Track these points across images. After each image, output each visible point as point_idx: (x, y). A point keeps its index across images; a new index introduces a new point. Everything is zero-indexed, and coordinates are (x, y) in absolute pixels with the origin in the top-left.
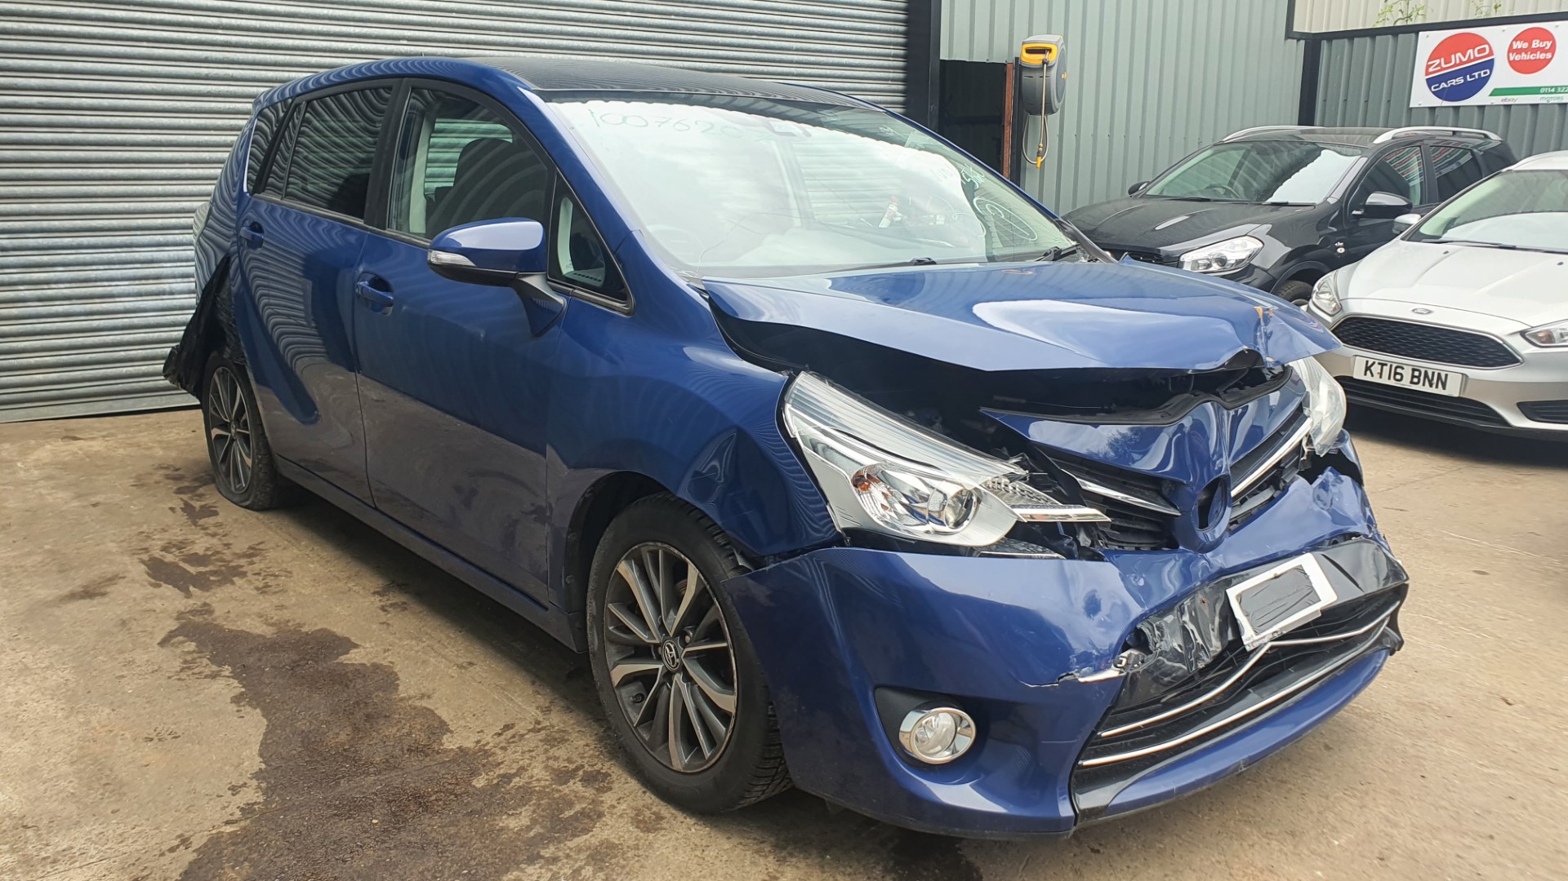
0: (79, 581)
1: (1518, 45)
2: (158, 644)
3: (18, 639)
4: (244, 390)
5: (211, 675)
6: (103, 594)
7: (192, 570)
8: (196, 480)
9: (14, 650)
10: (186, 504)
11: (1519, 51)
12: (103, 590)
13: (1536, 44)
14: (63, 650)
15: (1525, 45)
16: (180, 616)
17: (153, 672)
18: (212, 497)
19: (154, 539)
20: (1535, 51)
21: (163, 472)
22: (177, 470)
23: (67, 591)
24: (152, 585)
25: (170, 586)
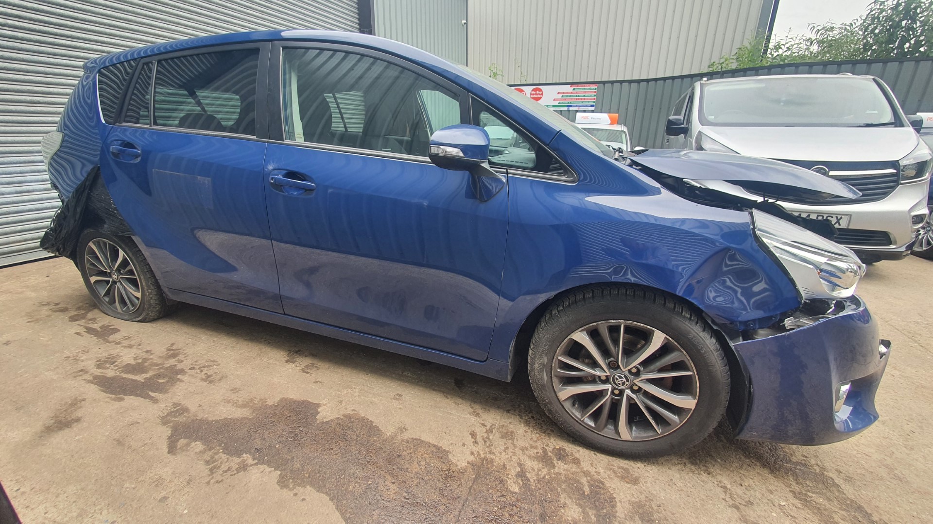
0: (44, 415)
1: (533, 92)
2: (169, 452)
3: (23, 493)
4: (127, 249)
5: (240, 468)
6: (78, 420)
7: (140, 378)
8: (79, 308)
9: (27, 507)
10: (86, 328)
11: (533, 94)
12: (74, 417)
13: (538, 92)
14: (82, 489)
15: (535, 93)
16: (165, 421)
17: (188, 483)
18: (102, 320)
19: (83, 361)
20: (537, 94)
21: (47, 307)
22: (57, 304)
23: (39, 426)
24: (115, 400)
25: (132, 397)
